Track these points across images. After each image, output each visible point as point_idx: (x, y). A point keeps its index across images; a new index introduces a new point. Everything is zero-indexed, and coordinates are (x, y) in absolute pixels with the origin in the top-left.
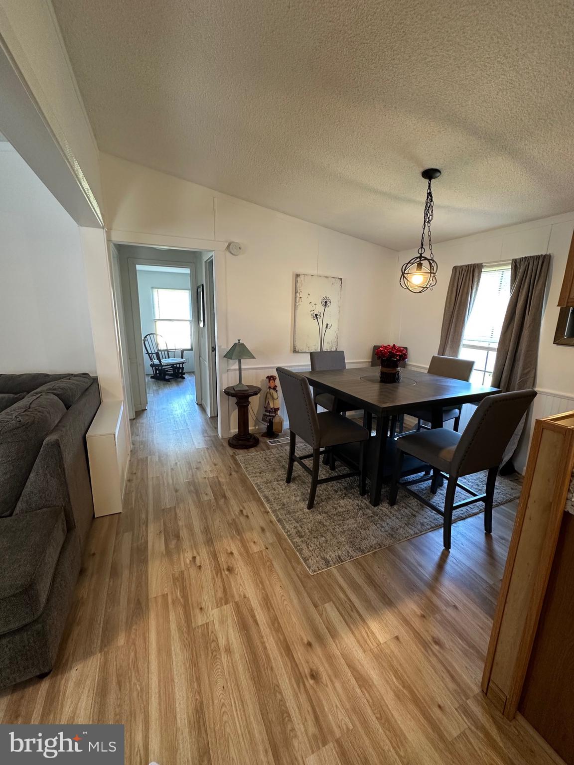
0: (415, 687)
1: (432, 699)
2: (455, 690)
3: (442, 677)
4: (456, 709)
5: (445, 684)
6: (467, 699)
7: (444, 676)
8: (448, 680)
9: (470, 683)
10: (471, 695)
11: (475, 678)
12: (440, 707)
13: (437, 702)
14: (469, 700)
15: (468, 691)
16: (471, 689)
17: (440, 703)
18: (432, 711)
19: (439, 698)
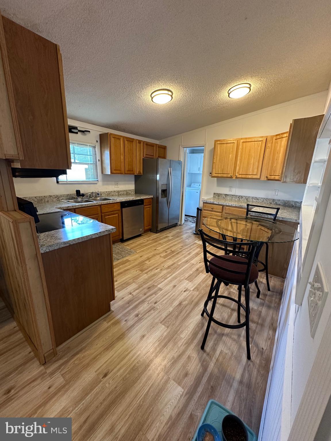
0: (36, 405)
1: (45, 392)
2: (42, 379)
3: (33, 387)
4: (51, 379)
5: (37, 385)
6: (46, 373)
7: (33, 385)
8: (35, 383)
9: (38, 371)
10: (44, 371)
11: (36, 368)
12: (49, 388)
13: (47, 389)
14: (47, 372)
15: (42, 372)
16: (41, 371)
17: (48, 388)
18: (52, 392)
19: (45, 389)
